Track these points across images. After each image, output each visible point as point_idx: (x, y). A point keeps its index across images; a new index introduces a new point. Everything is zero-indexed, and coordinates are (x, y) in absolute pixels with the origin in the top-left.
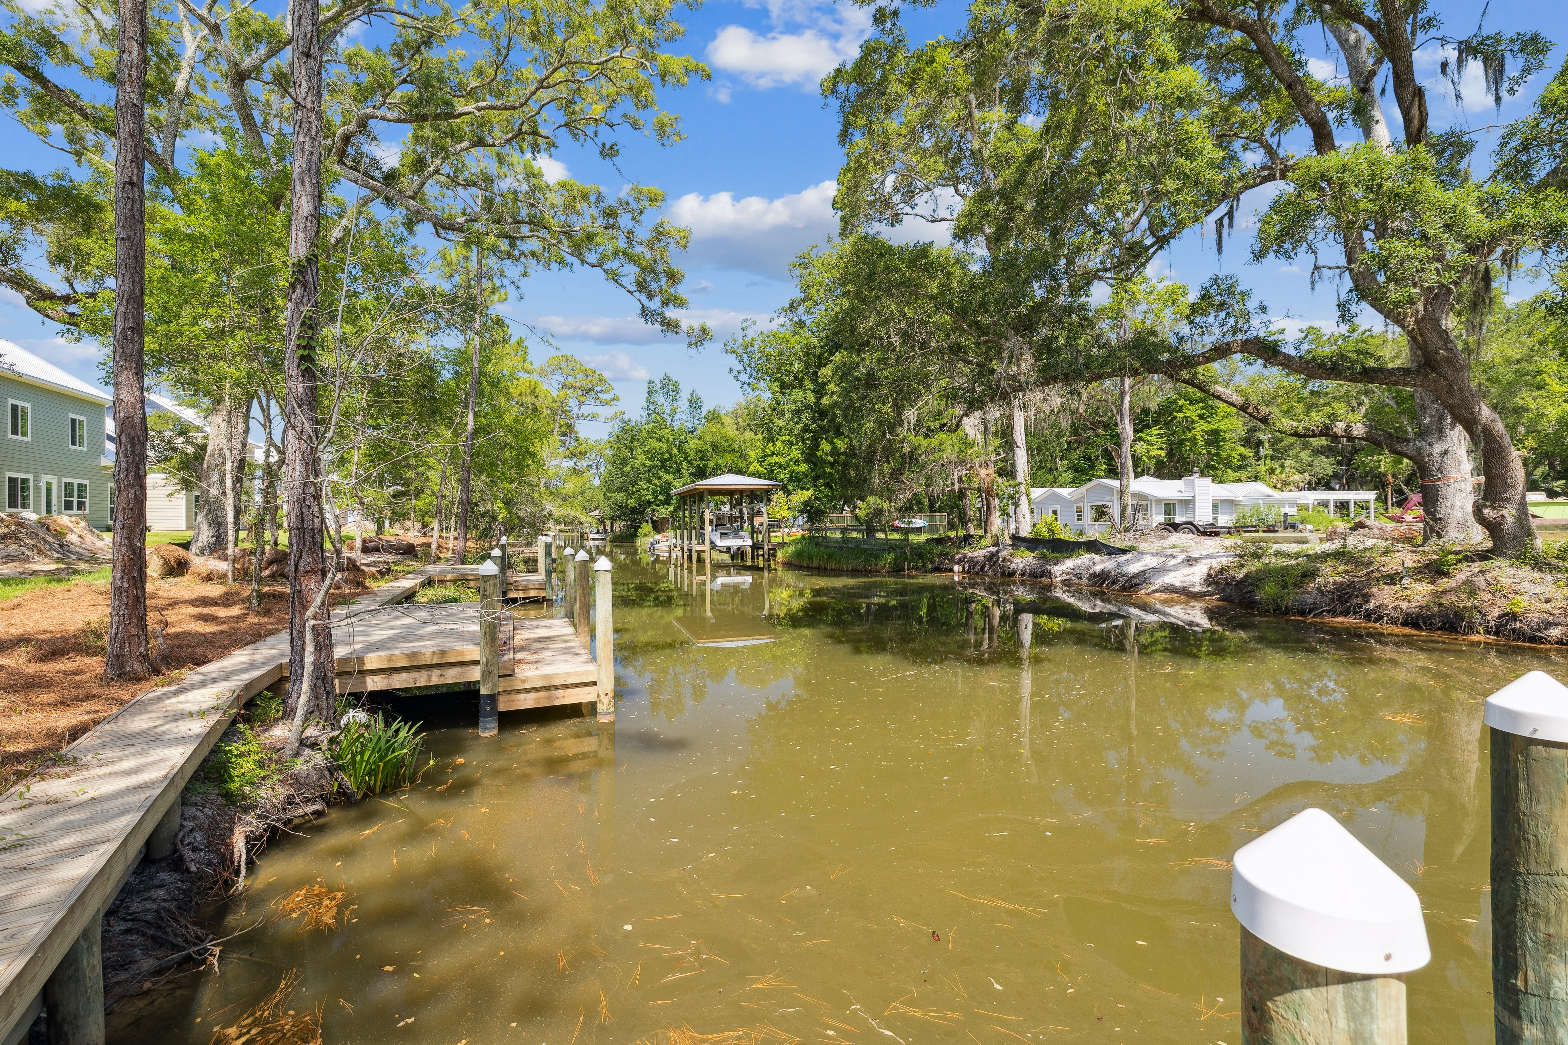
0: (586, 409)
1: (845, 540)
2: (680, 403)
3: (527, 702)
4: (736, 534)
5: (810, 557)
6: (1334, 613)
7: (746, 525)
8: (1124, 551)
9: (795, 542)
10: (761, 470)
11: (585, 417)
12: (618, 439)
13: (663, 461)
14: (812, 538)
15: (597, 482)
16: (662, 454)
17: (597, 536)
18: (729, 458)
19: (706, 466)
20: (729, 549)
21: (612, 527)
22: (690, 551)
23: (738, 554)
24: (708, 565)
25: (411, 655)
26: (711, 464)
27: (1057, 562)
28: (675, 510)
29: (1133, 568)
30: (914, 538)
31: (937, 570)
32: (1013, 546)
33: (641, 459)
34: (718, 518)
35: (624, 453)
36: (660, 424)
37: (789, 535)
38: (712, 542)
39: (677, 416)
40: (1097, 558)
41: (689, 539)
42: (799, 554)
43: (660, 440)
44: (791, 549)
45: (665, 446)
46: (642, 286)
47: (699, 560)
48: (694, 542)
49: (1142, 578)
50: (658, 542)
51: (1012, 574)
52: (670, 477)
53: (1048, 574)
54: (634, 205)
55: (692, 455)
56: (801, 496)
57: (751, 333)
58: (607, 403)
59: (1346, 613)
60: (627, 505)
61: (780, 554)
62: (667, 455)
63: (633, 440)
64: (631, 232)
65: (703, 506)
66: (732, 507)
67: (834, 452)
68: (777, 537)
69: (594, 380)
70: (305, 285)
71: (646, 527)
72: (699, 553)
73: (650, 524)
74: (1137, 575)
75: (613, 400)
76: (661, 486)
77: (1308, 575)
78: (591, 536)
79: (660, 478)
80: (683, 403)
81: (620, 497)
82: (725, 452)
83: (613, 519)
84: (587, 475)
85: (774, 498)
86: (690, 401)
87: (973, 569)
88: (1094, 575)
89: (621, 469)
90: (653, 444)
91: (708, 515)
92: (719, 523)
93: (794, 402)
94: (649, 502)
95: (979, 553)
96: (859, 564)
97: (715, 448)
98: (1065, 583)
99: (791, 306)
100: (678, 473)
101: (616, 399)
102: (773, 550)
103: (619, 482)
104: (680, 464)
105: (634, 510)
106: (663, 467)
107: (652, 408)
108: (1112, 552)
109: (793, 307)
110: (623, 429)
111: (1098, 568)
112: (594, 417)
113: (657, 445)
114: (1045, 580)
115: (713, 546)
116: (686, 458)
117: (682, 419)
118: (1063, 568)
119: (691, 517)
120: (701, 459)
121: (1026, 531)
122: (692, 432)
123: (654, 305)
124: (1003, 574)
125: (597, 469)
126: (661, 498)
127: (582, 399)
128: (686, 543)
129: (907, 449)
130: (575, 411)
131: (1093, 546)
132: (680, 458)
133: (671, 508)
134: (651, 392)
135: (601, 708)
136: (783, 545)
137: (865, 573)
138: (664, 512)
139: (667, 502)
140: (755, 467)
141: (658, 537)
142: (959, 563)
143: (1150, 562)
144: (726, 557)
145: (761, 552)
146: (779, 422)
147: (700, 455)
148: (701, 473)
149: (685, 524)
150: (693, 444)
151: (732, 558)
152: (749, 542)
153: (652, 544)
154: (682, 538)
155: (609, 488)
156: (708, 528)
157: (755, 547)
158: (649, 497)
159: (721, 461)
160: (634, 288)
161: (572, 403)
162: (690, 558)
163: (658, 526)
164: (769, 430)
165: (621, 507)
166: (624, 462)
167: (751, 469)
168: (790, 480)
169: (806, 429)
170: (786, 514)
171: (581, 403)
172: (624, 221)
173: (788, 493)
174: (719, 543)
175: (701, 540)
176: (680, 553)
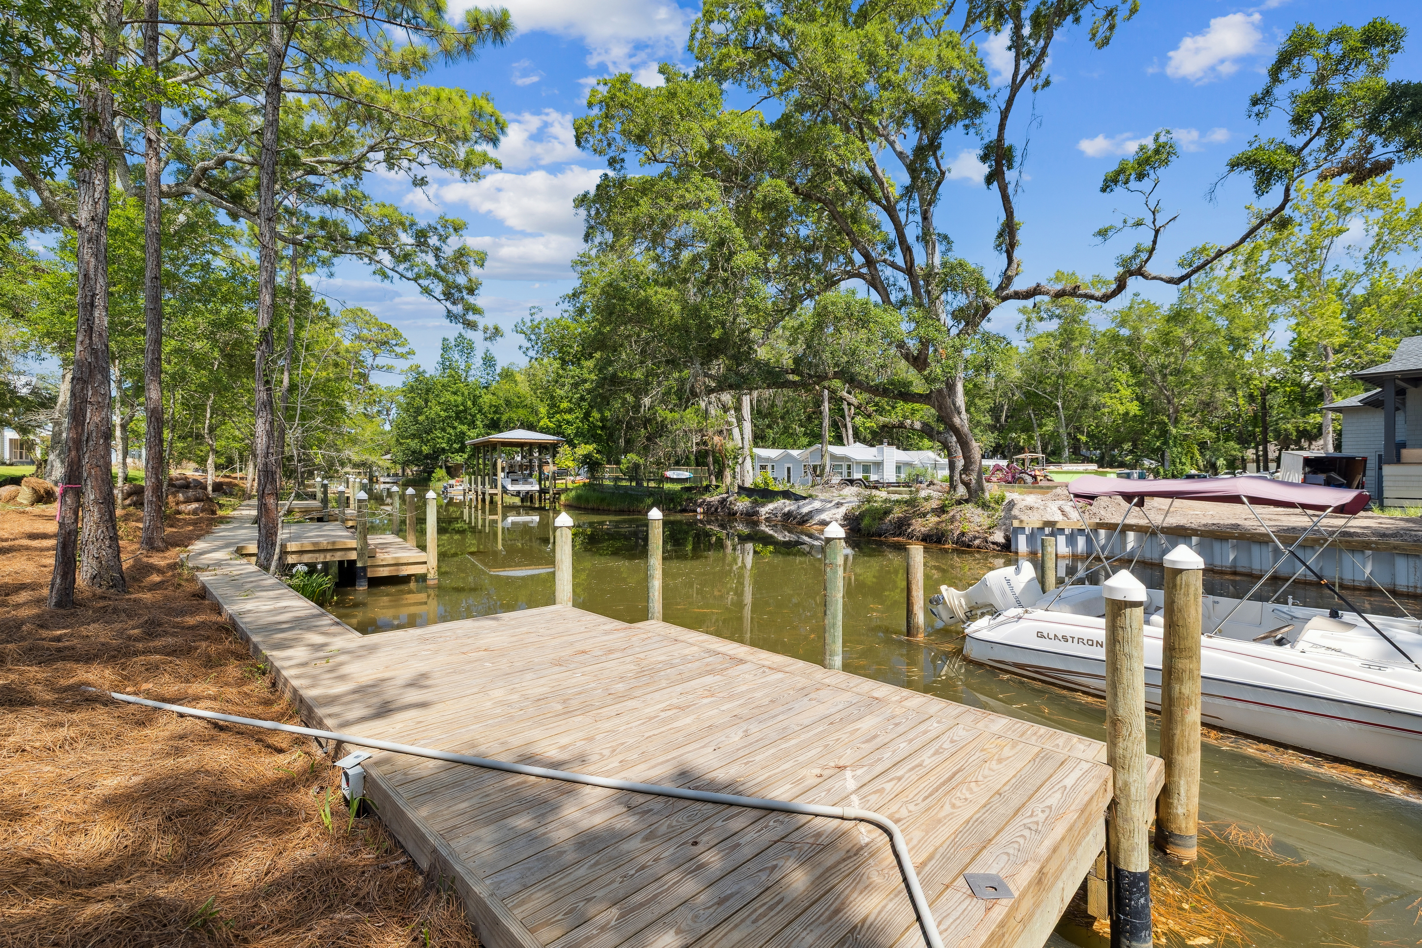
0: (380, 361)
1: (617, 487)
2: (474, 360)
3: (384, 572)
4: (525, 480)
5: (587, 500)
6: (894, 535)
7: (536, 473)
8: (805, 498)
9: (577, 488)
10: (551, 425)
11: (380, 368)
12: (412, 389)
13: (457, 413)
14: (590, 485)
15: (387, 427)
16: (457, 406)
17: (388, 480)
18: (522, 413)
19: (499, 419)
20: (518, 493)
21: (404, 471)
22: (484, 494)
23: (527, 497)
24: (500, 506)
25: (314, 544)
26: (504, 418)
27: (763, 505)
28: (469, 458)
29: (805, 510)
30: (667, 486)
31: (684, 511)
32: (738, 493)
33: (435, 410)
34: (511, 466)
35: (419, 402)
36: (455, 379)
37: (573, 482)
38: (503, 487)
39: (471, 373)
40: (787, 502)
41: (483, 484)
42: (578, 497)
43: (455, 393)
44: (573, 493)
45: (460, 399)
46: (448, 296)
47: (492, 502)
48: (487, 486)
49: (810, 515)
50: (452, 486)
51: (735, 514)
52: (465, 428)
53: (756, 513)
54: (441, 231)
55: (486, 409)
56: (585, 449)
57: (538, 318)
58: (402, 356)
59: (899, 535)
60: (421, 451)
61: (563, 497)
62: (461, 408)
63: (428, 391)
64: (438, 249)
65: (495, 456)
66: (523, 457)
67: (603, 419)
68: (560, 484)
69: (390, 334)
70: (267, 342)
71: (440, 473)
72: (492, 496)
73: (444, 470)
74: (807, 514)
75: (408, 353)
76: (456, 435)
77: (887, 512)
78: (382, 479)
79: (455, 428)
80: (477, 361)
81: (414, 444)
82: (517, 407)
83: (405, 464)
84: (378, 420)
85: (561, 450)
86: (484, 359)
87: (711, 511)
88: (784, 514)
89: (415, 417)
90: (447, 396)
91: (499, 463)
92: (511, 471)
93: (573, 377)
94: (443, 449)
95: (713, 498)
96: (625, 506)
97: (508, 402)
98: (767, 520)
99: (574, 295)
100: (472, 424)
101: (411, 353)
102: (558, 494)
103: (413, 428)
104: (474, 416)
105: (427, 457)
106: (458, 417)
107: (446, 364)
108: (798, 498)
109: (575, 295)
110: (417, 380)
111: (786, 510)
112: (389, 369)
113: (453, 398)
114: (755, 518)
115: (505, 490)
116: (480, 411)
117: (477, 374)
118: (765, 510)
119: (485, 465)
120: (495, 412)
121: (748, 484)
122: (486, 388)
123: (457, 309)
124: (729, 514)
125: (388, 415)
126: (455, 446)
127: (377, 351)
128: (480, 487)
129: (659, 419)
130: (370, 361)
131: (786, 495)
132: (474, 410)
133: (466, 456)
134: (445, 349)
135: (429, 576)
136: (566, 490)
137: (629, 512)
138: (459, 459)
139: (462, 450)
140: (544, 422)
141: (452, 482)
142: (700, 506)
143: (817, 505)
144: (517, 501)
145: (548, 496)
146: (560, 392)
147: (493, 409)
148: (495, 426)
149: (479, 470)
150: (487, 399)
151: (522, 500)
152: (537, 487)
153: (445, 488)
154: (476, 483)
155: (401, 434)
156: (501, 475)
157: (543, 491)
158: (444, 445)
159: (513, 415)
160: (442, 297)
161: (366, 354)
162: (484, 500)
163: (452, 472)
164: (552, 397)
165: (414, 452)
166: (419, 411)
167: (541, 423)
168: (576, 435)
169: (582, 399)
170: (571, 464)
171: (375, 355)
172: (433, 240)
173: (574, 446)
174: (510, 487)
175: (494, 484)
176: (474, 497)
